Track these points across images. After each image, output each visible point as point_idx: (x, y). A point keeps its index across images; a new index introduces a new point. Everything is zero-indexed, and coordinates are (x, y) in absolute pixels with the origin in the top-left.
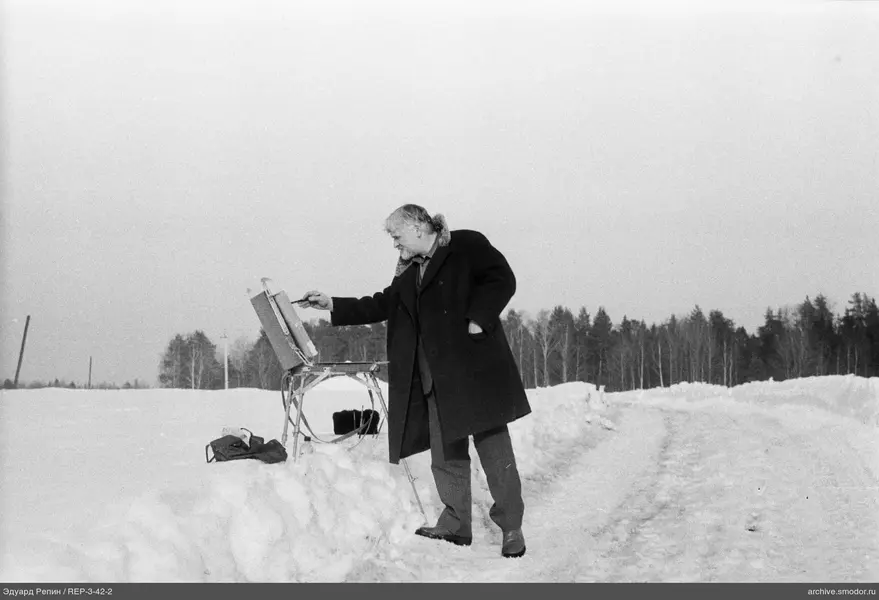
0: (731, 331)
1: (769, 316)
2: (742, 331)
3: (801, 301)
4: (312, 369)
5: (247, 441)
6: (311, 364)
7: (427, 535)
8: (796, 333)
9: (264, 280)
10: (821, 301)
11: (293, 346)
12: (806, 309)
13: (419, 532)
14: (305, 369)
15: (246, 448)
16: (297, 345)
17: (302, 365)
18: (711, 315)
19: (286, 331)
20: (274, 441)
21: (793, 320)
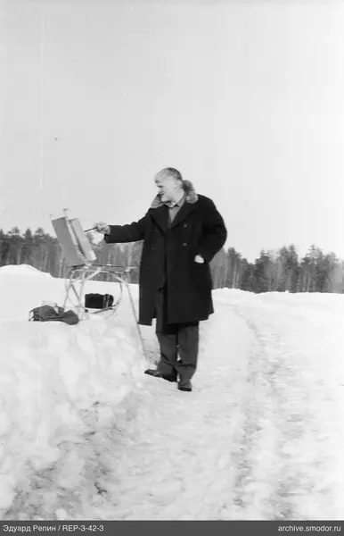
0: (239, 260)
1: (262, 253)
2: (245, 260)
3: (281, 247)
4: (90, 268)
5: (56, 310)
6: (89, 265)
7: (151, 374)
8: (277, 264)
9: (65, 210)
10: (292, 248)
11: (79, 253)
12: (284, 252)
13: (147, 372)
14: (86, 267)
15: (57, 315)
16: (82, 252)
17: (84, 265)
18: (229, 250)
19: (75, 243)
20: (71, 311)
21: (275, 256)
